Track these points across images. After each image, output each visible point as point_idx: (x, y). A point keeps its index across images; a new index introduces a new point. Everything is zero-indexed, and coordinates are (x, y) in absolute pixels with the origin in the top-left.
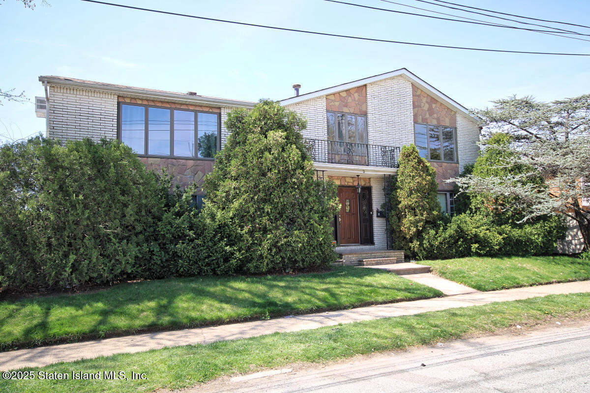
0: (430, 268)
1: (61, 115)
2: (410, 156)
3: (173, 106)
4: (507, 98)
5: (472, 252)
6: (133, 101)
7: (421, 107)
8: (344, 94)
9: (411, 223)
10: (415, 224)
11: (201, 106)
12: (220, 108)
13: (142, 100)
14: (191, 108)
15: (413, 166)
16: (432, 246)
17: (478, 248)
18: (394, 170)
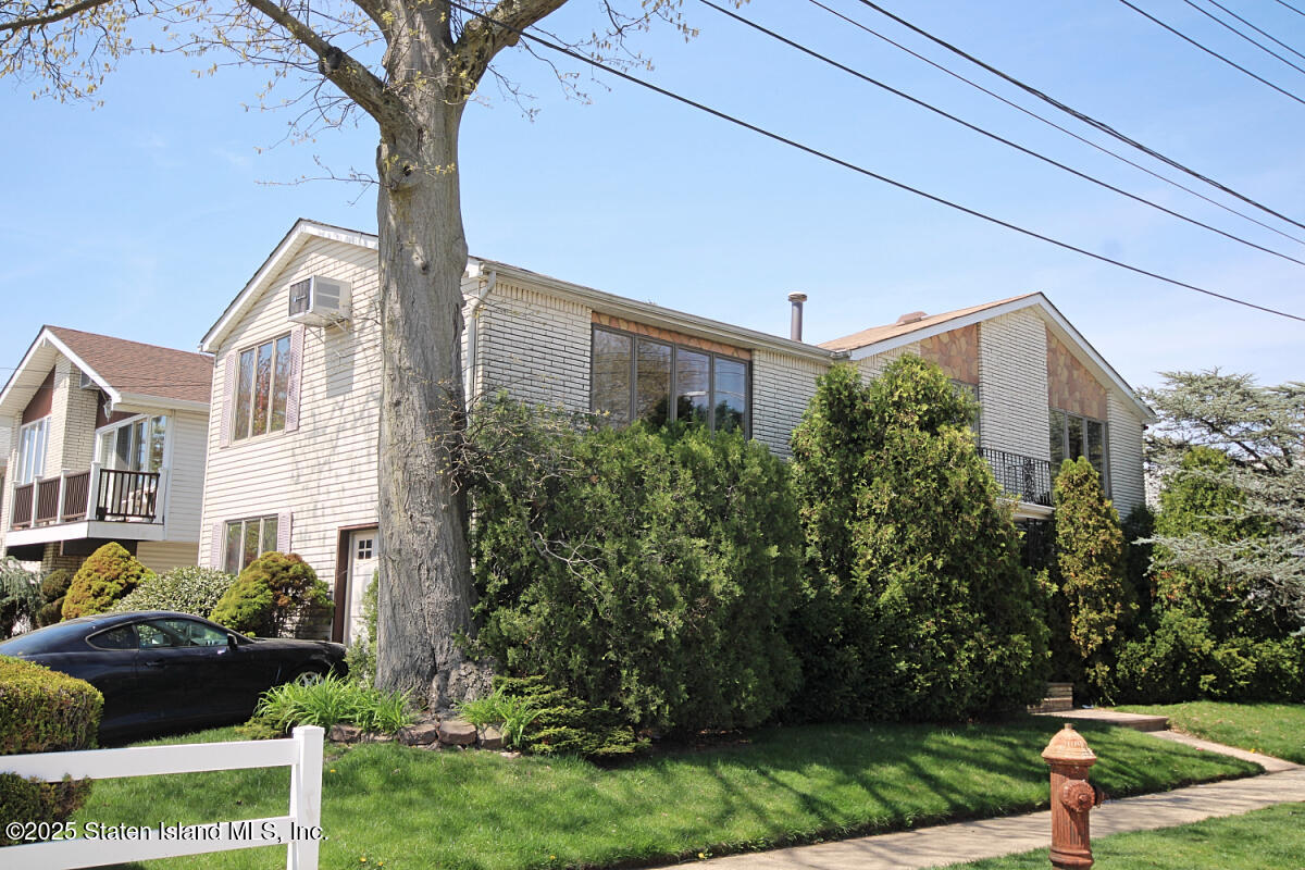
0: (1165, 720)
1: (501, 347)
2: (1082, 484)
3: (678, 340)
4: (1197, 372)
5: (1201, 690)
6: (614, 324)
7: (1057, 375)
8: (945, 339)
9: (1091, 626)
10: (1100, 627)
11: (720, 344)
12: (750, 351)
13: (628, 322)
14: (705, 346)
15: (1091, 507)
16: (1133, 674)
17: (1211, 684)
18: (1047, 510)
